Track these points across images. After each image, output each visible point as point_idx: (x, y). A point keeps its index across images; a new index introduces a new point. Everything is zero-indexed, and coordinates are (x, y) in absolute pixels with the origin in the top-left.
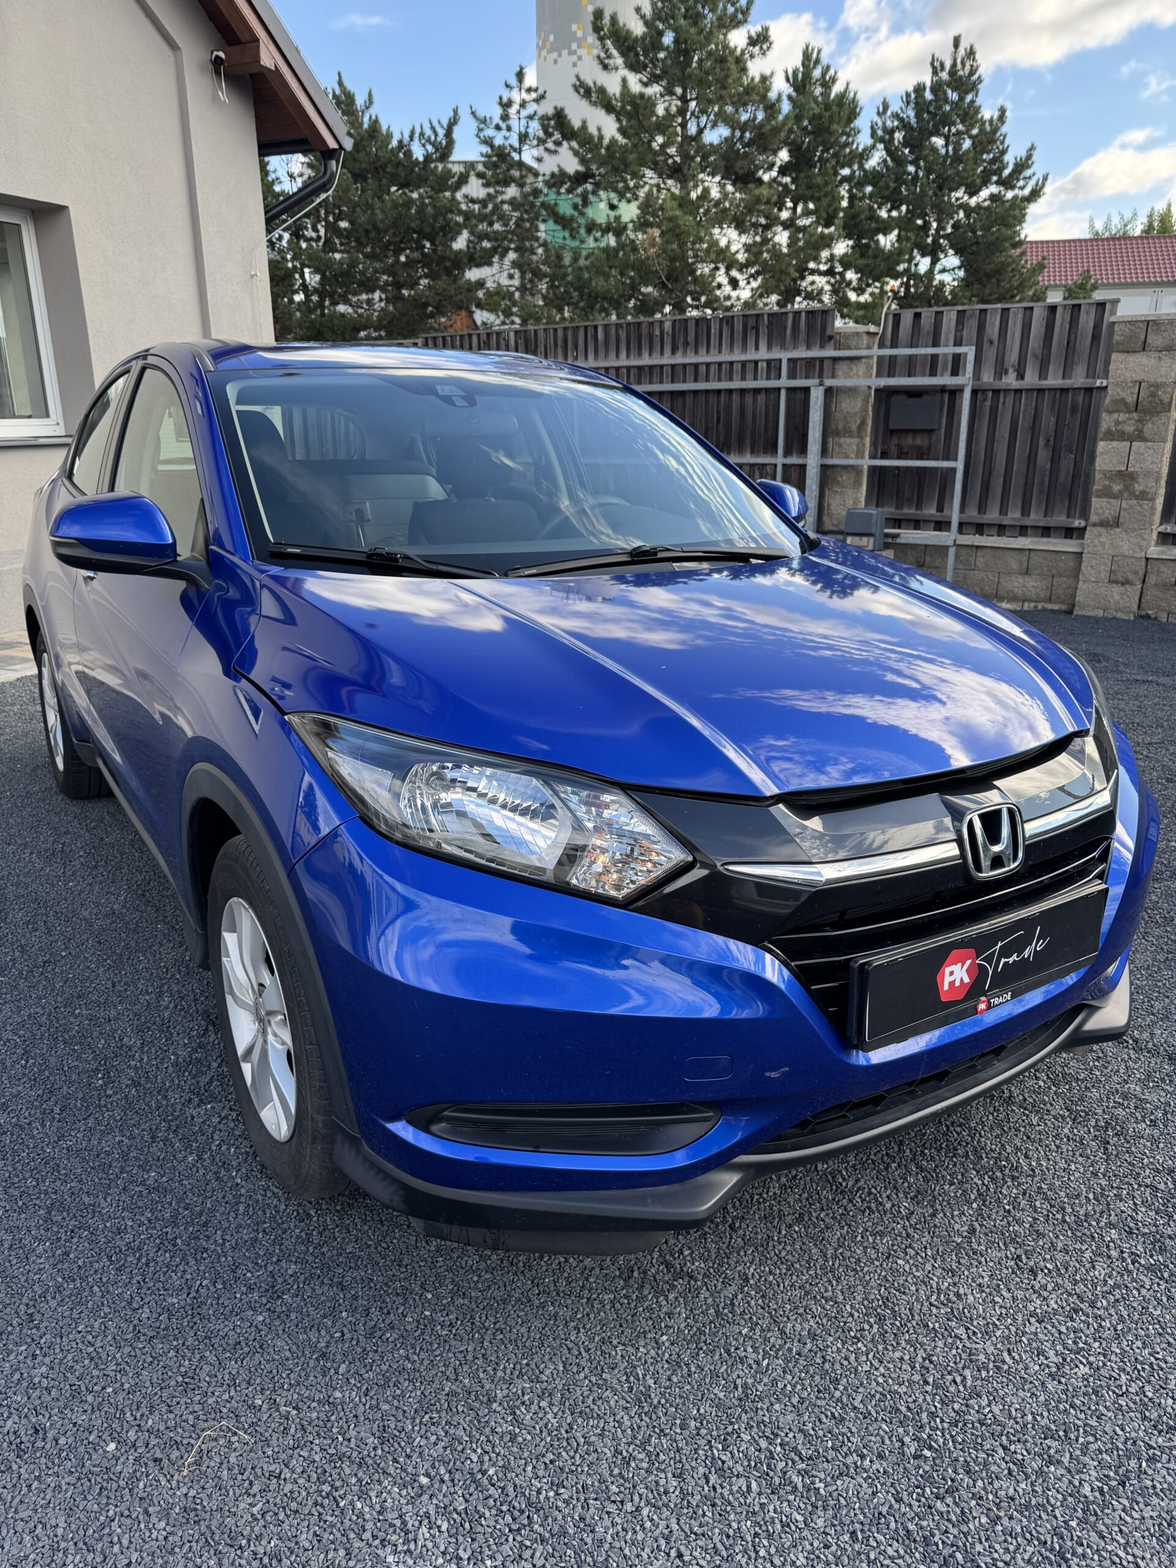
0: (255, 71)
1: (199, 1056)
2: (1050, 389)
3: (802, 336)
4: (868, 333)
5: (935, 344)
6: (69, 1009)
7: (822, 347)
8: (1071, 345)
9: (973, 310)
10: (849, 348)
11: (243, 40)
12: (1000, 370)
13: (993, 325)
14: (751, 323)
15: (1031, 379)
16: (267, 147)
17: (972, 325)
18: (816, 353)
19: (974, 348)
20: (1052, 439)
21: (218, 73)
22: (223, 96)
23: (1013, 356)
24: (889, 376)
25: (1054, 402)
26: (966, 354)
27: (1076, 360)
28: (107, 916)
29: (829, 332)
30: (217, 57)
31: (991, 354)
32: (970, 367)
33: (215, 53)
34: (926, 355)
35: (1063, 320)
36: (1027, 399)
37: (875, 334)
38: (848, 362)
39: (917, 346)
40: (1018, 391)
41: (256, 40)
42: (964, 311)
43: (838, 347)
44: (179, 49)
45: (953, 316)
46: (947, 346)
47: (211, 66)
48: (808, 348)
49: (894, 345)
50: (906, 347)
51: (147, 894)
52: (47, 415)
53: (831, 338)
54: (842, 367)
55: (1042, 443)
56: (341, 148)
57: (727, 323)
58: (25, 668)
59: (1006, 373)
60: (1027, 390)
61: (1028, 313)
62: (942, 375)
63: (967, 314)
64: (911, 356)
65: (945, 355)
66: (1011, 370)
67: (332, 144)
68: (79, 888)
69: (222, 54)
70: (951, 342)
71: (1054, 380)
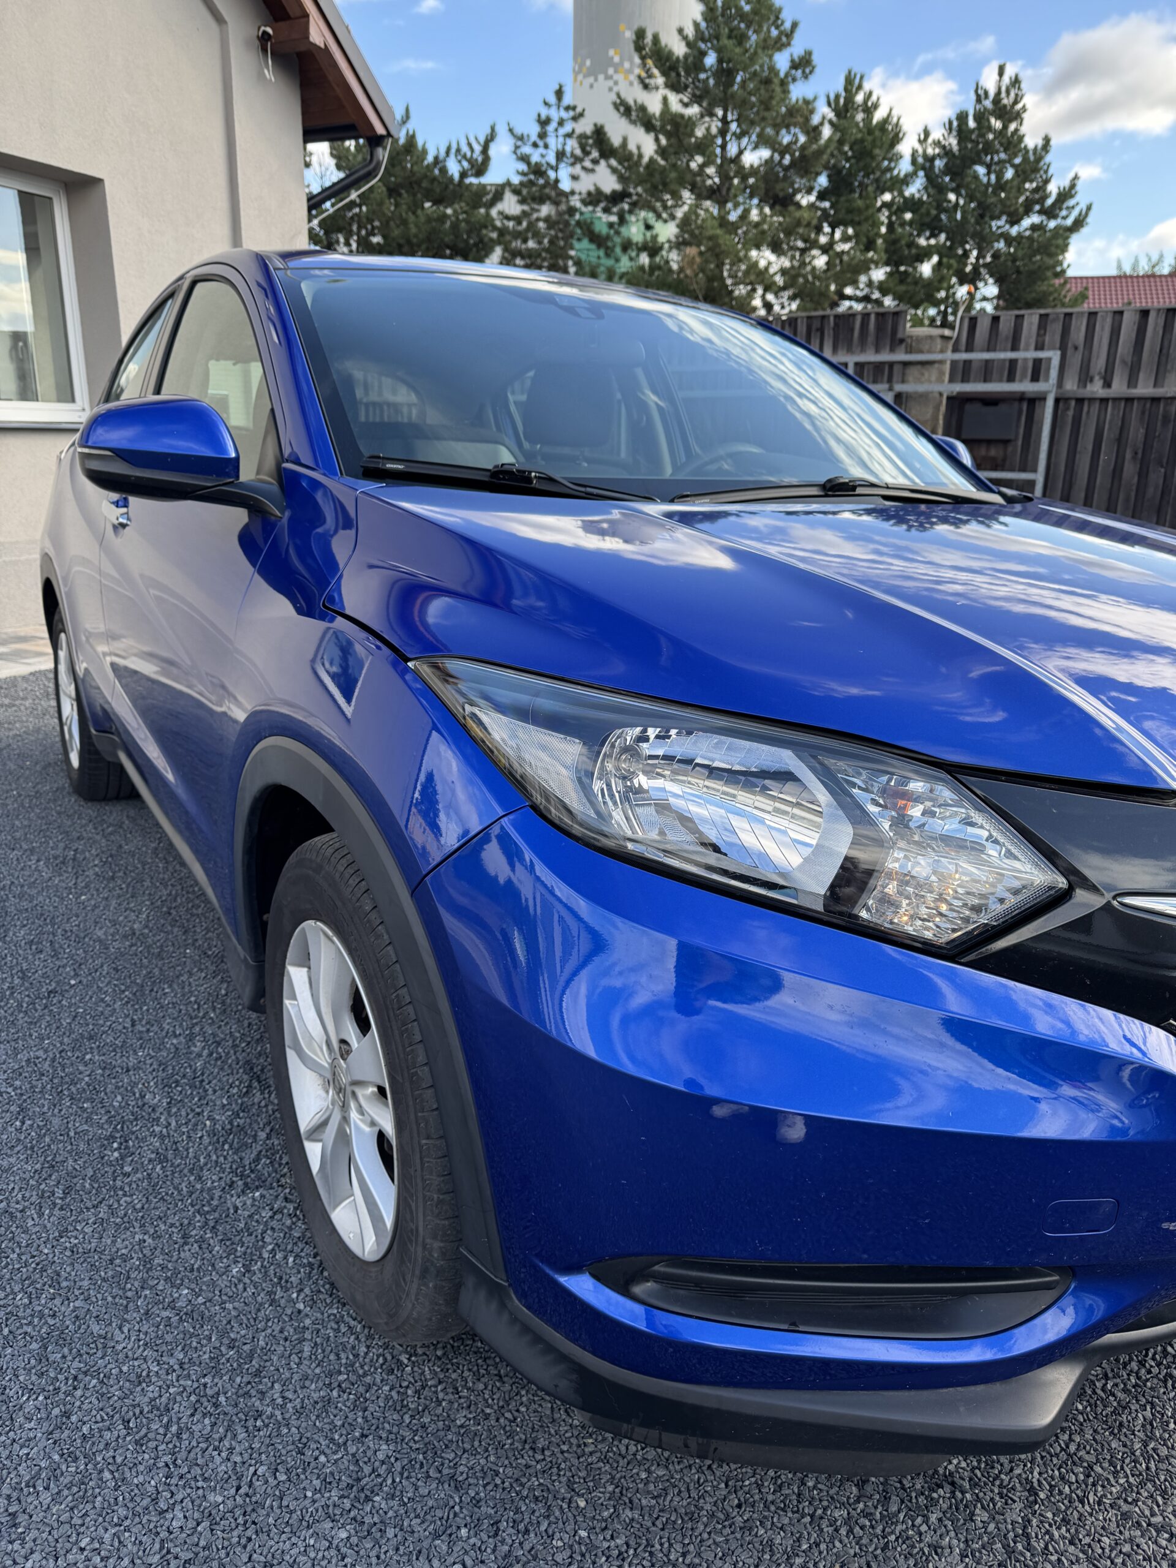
0: (302, 48)
1: (241, 1122)
2: (1140, 399)
3: (871, 338)
4: (943, 337)
5: (1014, 348)
6: (77, 1054)
7: (892, 350)
8: (1164, 351)
9: (1057, 314)
10: (921, 352)
11: (292, 14)
12: (1085, 378)
13: (1079, 329)
14: (816, 324)
15: (1119, 387)
16: (311, 134)
17: (1054, 331)
18: (885, 357)
19: (1059, 353)
20: (1140, 452)
21: (264, 50)
22: (269, 74)
23: (1099, 363)
24: (963, 381)
25: (1143, 413)
26: (1049, 360)
27: (1169, 367)
28: (125, 937)
29: (900, 335)
30: (264, 32)
31: (1075, 360)
32: (1054, 373)
33: (263, 28)
34: (1004, 360)
35: (1156, 324)
36: (1113, 408)
37: (949, 338)
38: (919, 367)
39: (994, 350)
40: (1104, 401)
41: (306, 16)
42: (1047, 315)
43: (910, 350)
44: (225, 22)
45: (1035, 319)
46: (1027, 349)
47: (257, 42)
48: (877, 351)
49: (969, 348)
50: (982, 351)
51: (173, 912)
52: (73, 400)
53: (902, 341)
54: (913, 372)
55: (1128, 455)
56: (389, 135)
57: (790, 325)
58: (40, 662)
59: (1091, 380)
60: (1115, 399)
61: (1117, 317)
62: (1021, 381)
63: (1051, 317)
64: (987, 361)
65: (1025, 360)
66: (1097, 378)
67: (380, 130)
68: (93, 902)
69: (269, 30)
70: (1033, 346)
71: (1144, 389)
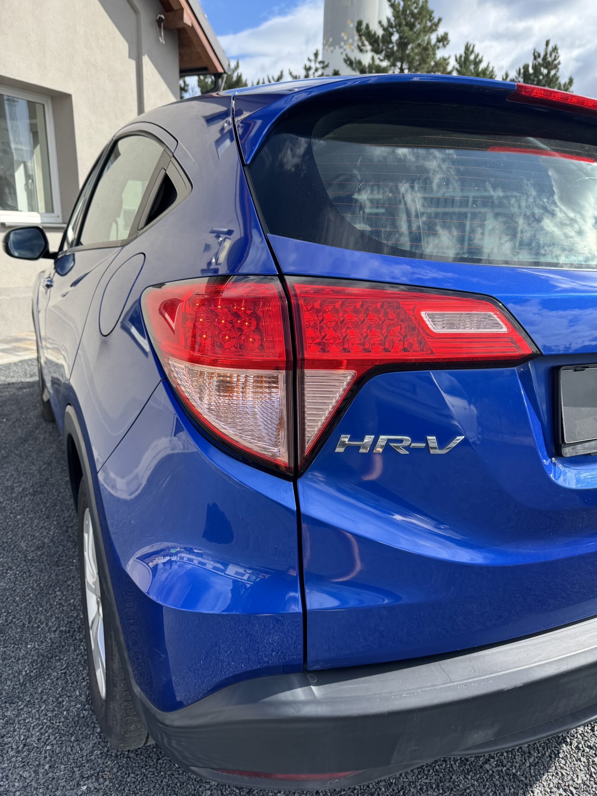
0: (180, 26)
11: (175, 9)
16: (184, 72)
21: (160, 27)
22: (162, 40)
30: (160, 18)
41: (182, 9)
44: (139, 12)
47: (156, 24)
52: (53, 212)
56: (225, 72)
67: (220, 70)
69: (163, 17)
